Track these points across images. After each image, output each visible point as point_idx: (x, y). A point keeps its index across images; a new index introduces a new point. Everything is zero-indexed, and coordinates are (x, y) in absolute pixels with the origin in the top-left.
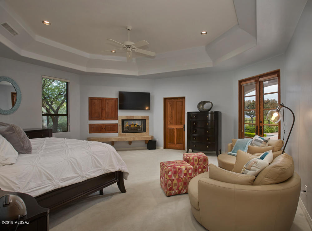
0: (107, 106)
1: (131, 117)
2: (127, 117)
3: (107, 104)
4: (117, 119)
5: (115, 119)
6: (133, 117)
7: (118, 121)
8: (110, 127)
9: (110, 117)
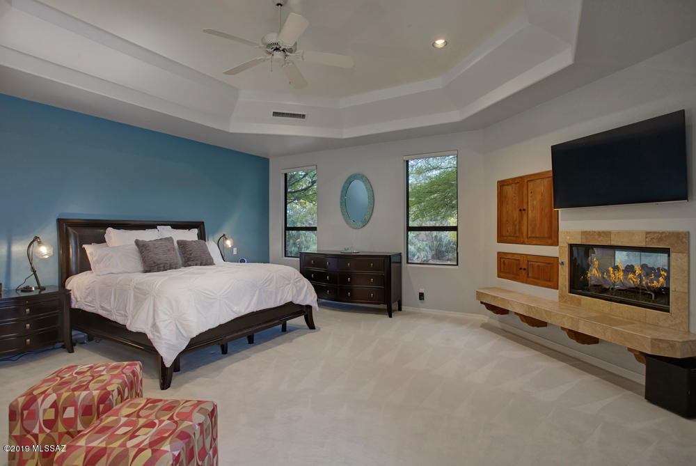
0: (530, 198)
1: (600, 234)
2: (585, 233)
3: (530, 195)
4: (556, 243)
5: (550, 241)
6: (607, 234)
7: (558, 247)
8: (538, 266)
9: (537, 235)
